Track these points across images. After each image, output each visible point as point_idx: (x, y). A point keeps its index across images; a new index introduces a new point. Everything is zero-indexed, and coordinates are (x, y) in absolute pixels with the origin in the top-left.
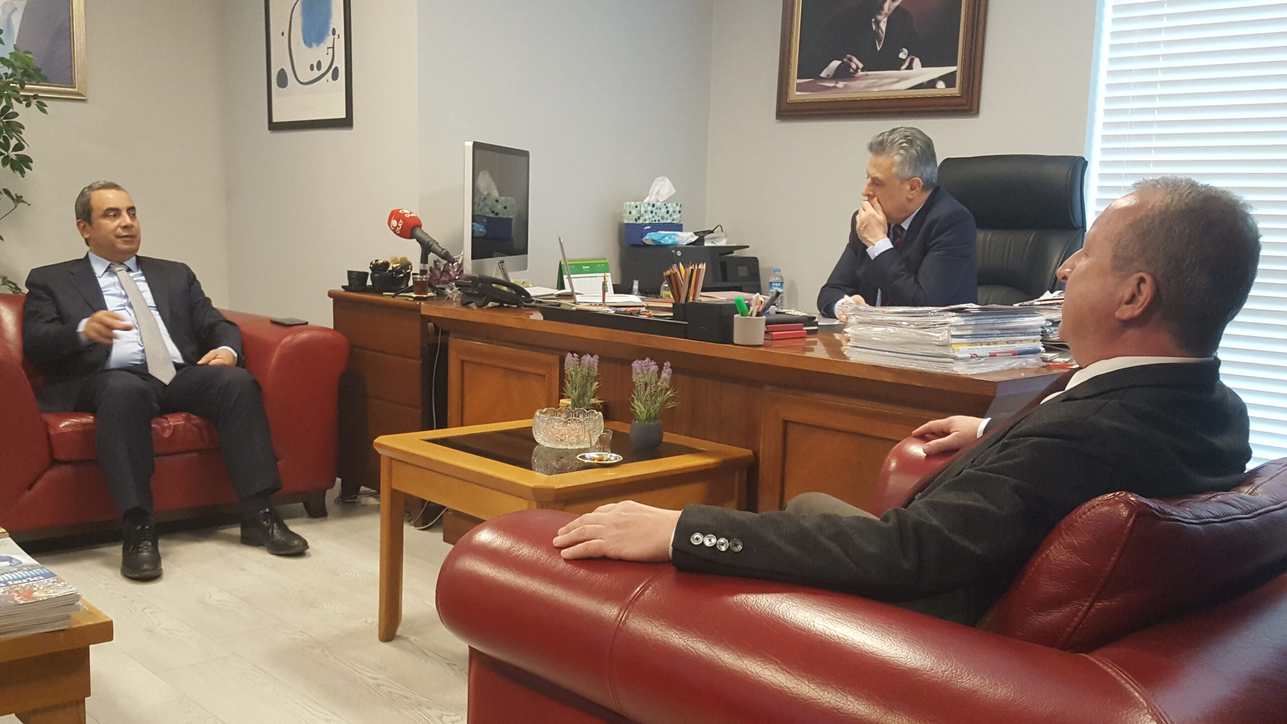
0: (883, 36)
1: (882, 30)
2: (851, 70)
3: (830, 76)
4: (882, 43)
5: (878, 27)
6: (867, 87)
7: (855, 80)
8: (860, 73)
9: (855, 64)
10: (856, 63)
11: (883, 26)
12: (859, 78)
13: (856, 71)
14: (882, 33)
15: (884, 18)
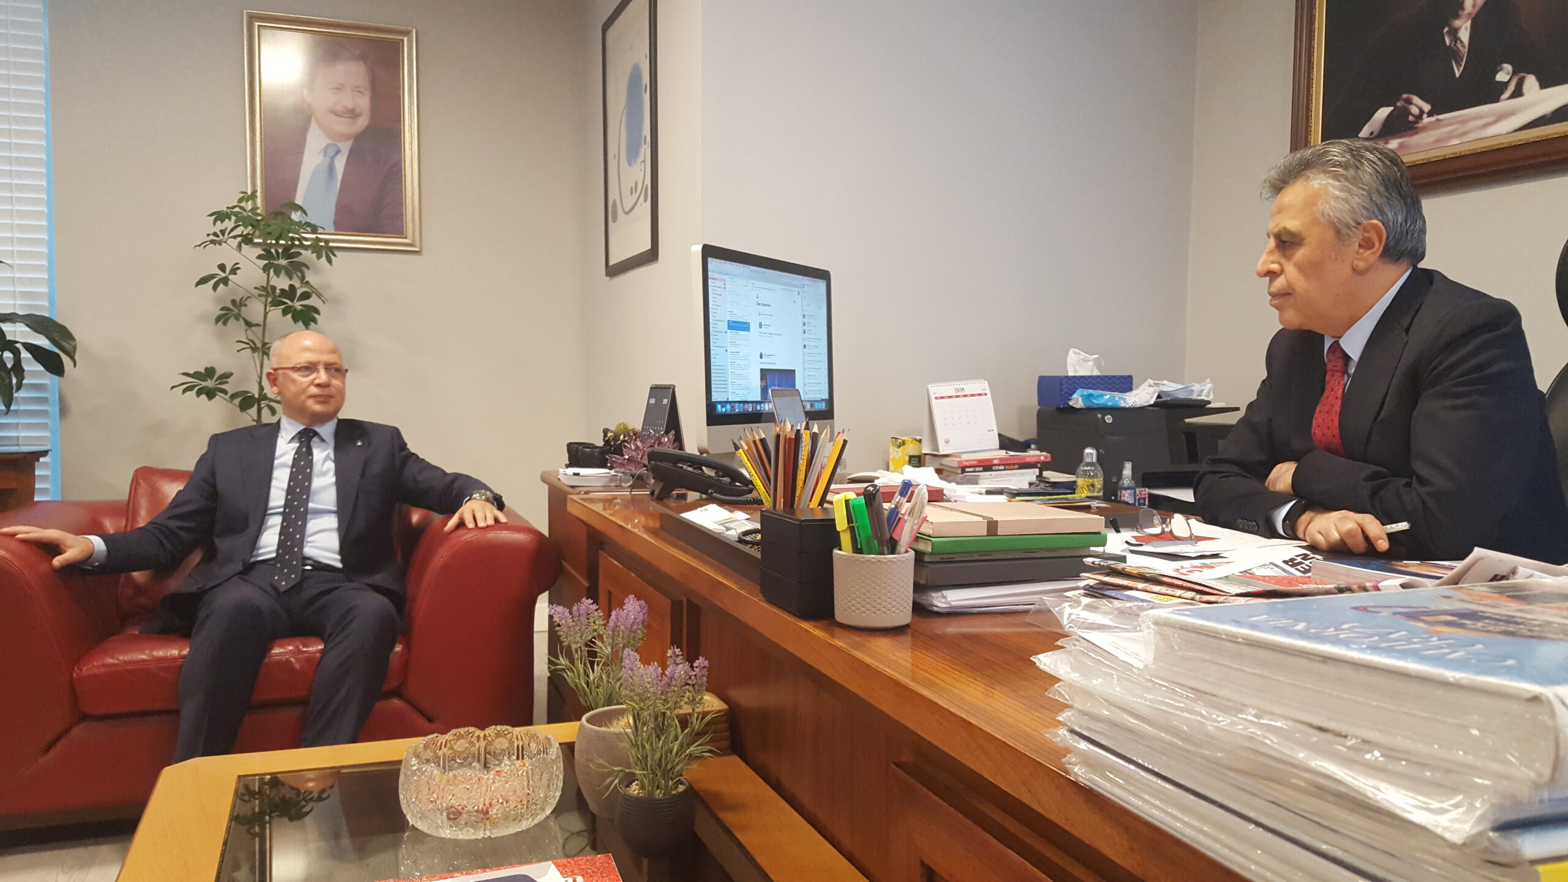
0: (1465, 52)
1: (1462, 42)
2: (1411, 118)
3: (1374, 135)
4: (1463, 64)
5: (1455, 38)
6: (1436, 141)
7: (1417, 133)
8: (1426, 120)
9: (1416, 106)
10: (1419, 104)
11: (1464, 35)
12: (1425, 128)
13: (1419, 117)
14: (1464, 47)
15: (1468, 20)
